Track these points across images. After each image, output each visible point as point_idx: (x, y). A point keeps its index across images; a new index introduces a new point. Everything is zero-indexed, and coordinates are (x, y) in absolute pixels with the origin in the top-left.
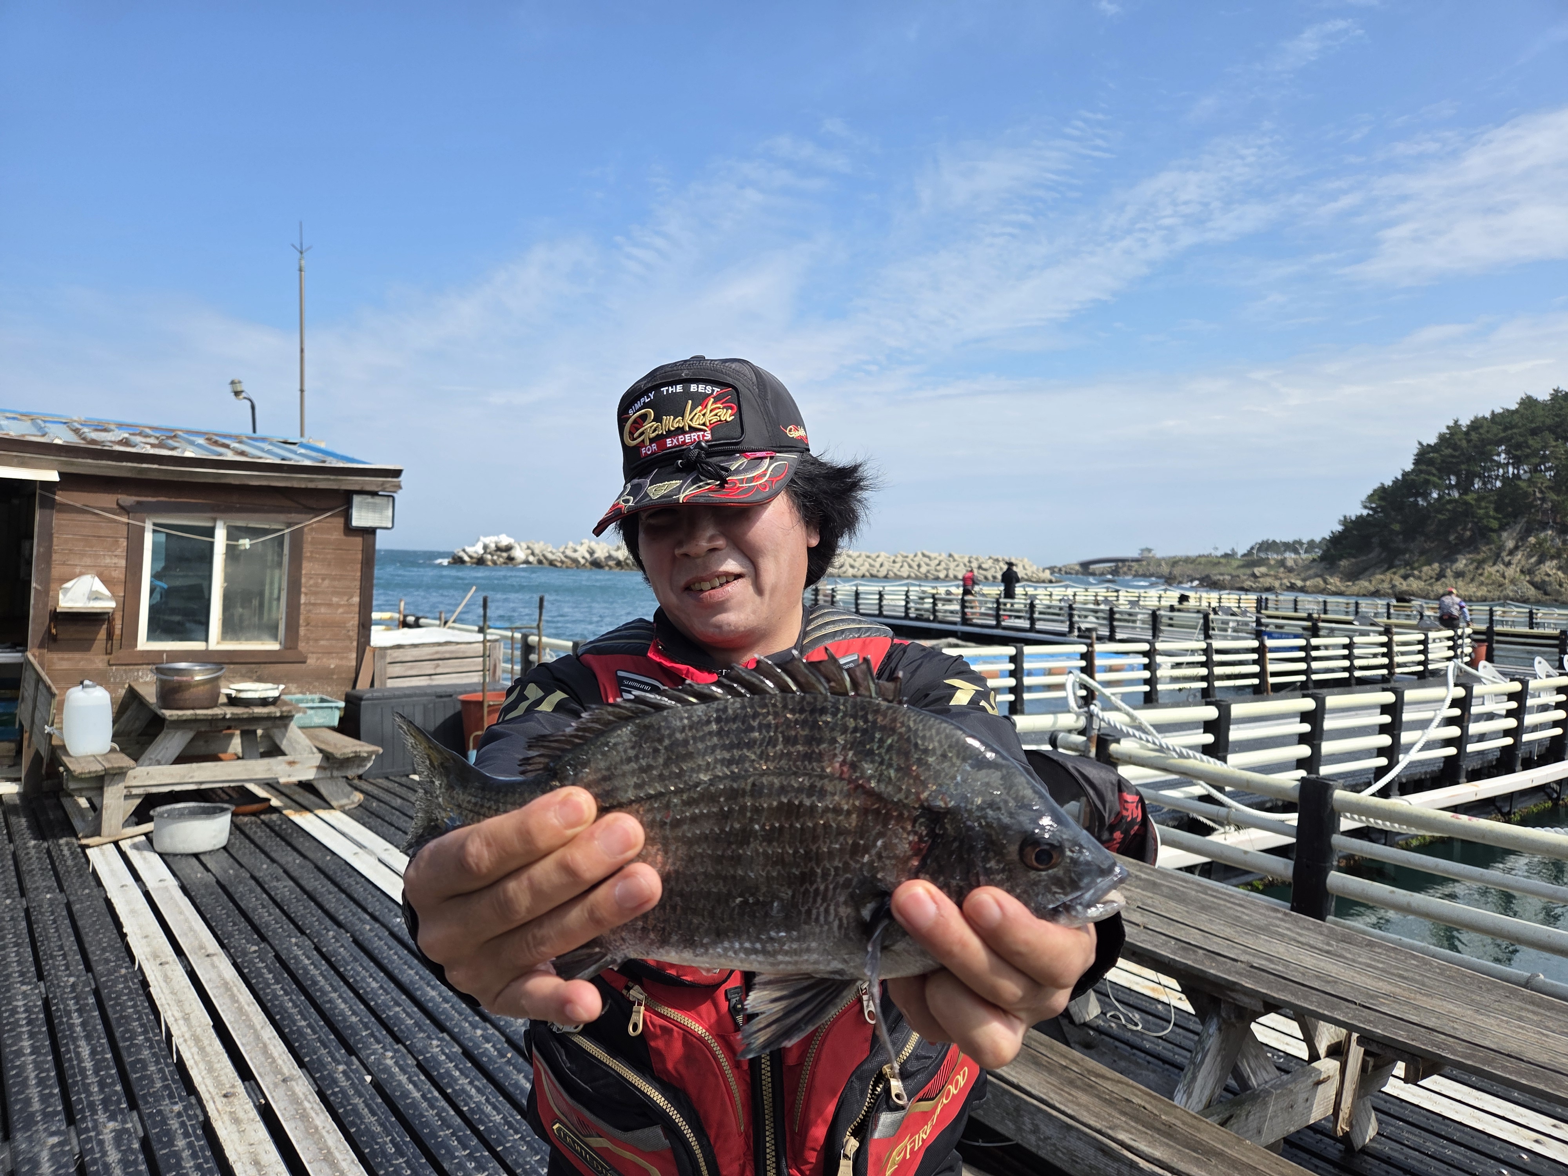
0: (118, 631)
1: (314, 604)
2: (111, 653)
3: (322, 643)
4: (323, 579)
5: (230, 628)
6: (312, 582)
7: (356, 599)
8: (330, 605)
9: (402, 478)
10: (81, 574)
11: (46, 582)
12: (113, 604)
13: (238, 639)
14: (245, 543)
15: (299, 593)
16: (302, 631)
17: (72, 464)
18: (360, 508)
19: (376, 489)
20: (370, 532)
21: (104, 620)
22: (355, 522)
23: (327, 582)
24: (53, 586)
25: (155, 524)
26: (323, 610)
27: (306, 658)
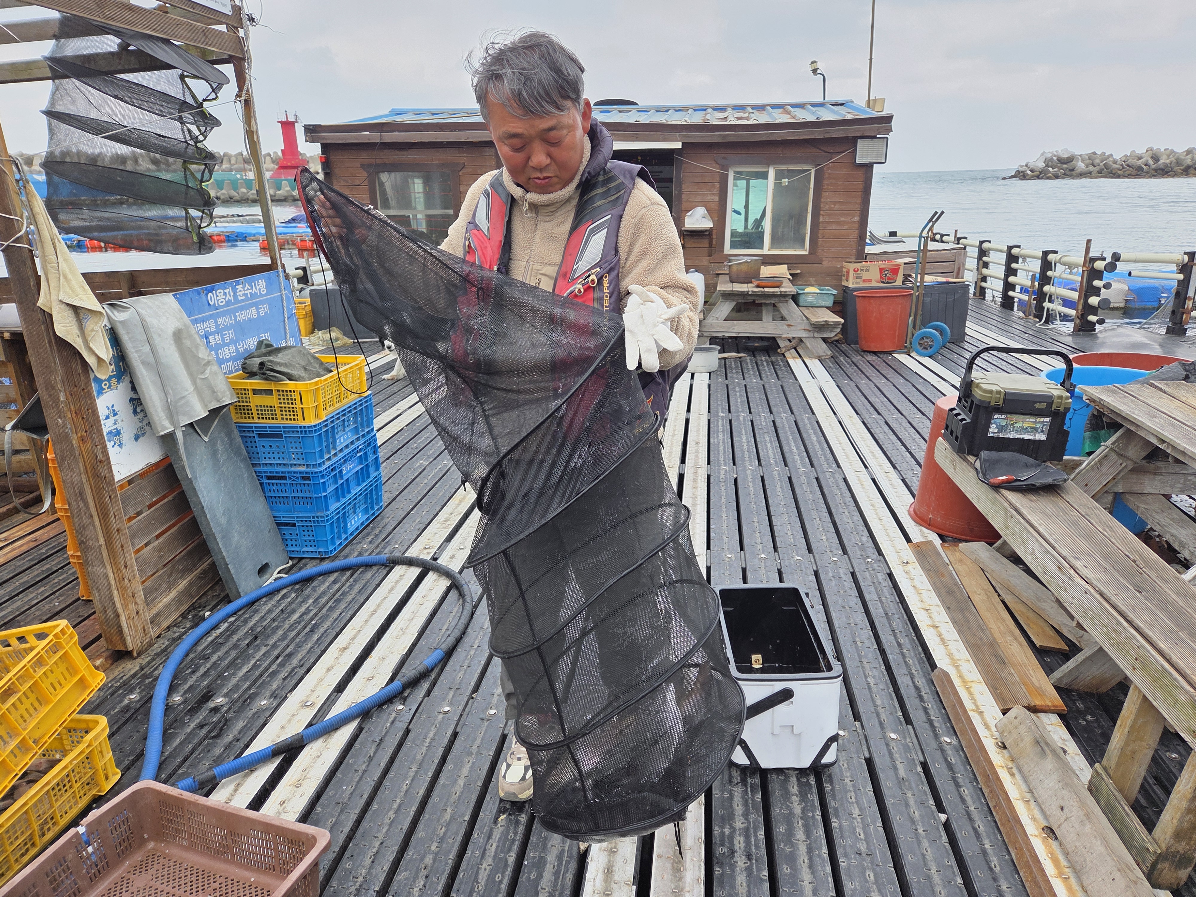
0: (714, 243)
1: (828, 223)
2: (711, 256)
3: (833, 250)
4: (835, 205)
5: (776, 241)
6: (827, 207)
7: (857, 218)
8: (838, 223)
9: (893, 123)
10: (696, 206)
12: (711, 225)
13: (781, 248)
14: (785, 181)
15: (819, 215)
16: (820, 242)
17: (689, 136)
18: (863, 149)
19: (873, 134)
20: (869, 166)
21: (707, 235)
22: (859, 160)
23: (837, 206)
24: (682, 214)
25: (735, 172)
26: (834, 227)
27: (822, 260)
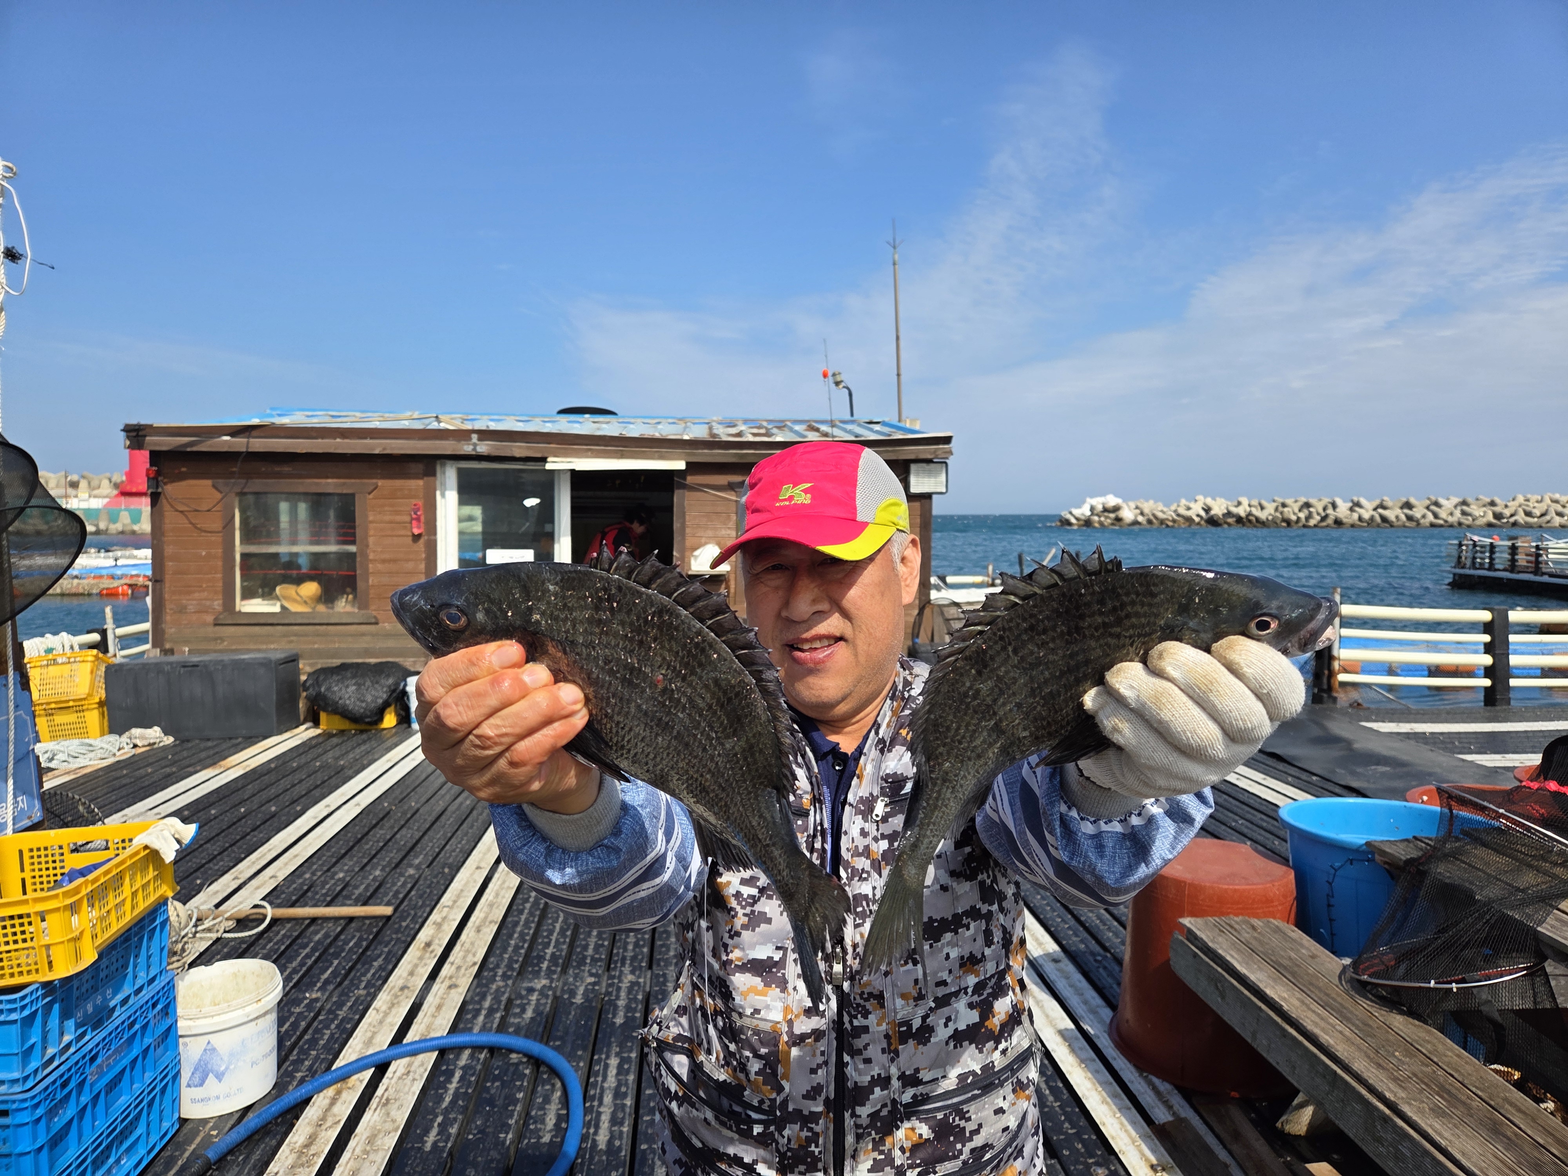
0: (732, 590)
9: (953, 445)
10: (706, 544)
11: (683, 551)
17: (694, 454)
18: (917, 475)
19: (930, 457)
20: (928, 496)
21: (721, 582)
22: (914, 489)
24: (687, 554)
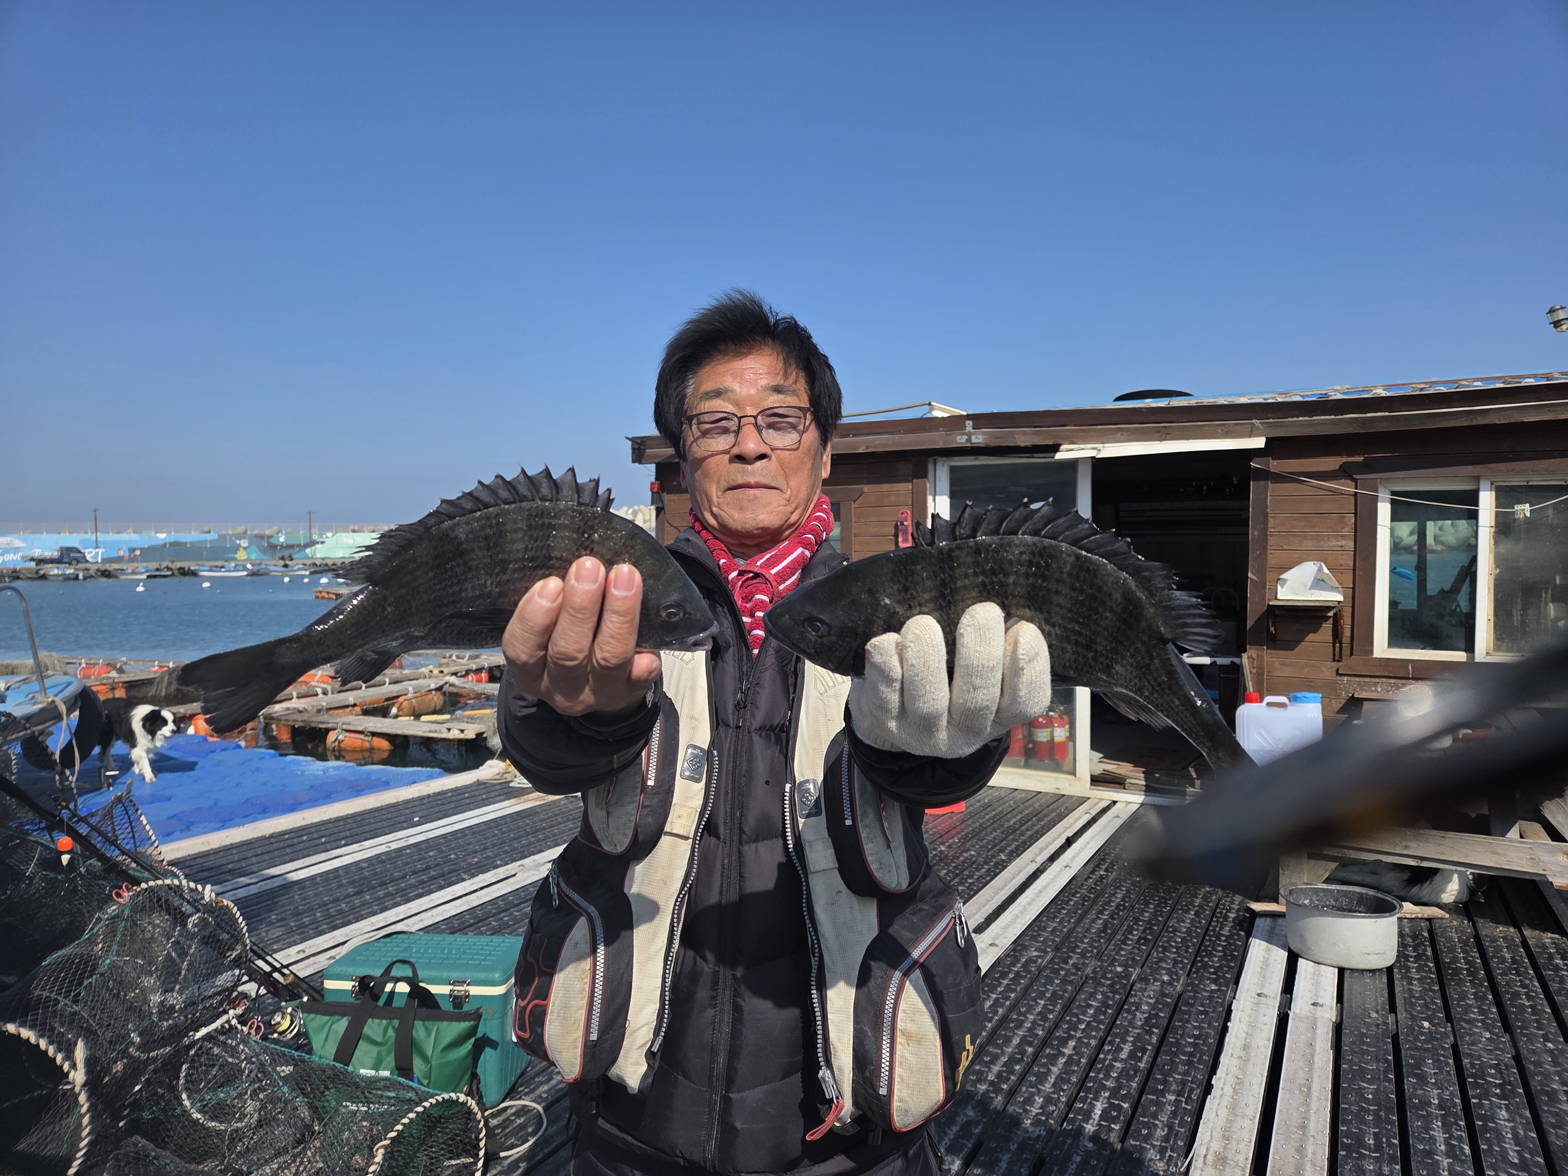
0: (1347, 633)
2: (1339, 661)
5: (1506, 634)
10: (1303, 560)
11: (1262, 572)
12: (1340, 598)
13: (1520, 651)
14: (1524, 510)
21: (1330, 616)
24: (1270, 576)
25: (1392, 493)
